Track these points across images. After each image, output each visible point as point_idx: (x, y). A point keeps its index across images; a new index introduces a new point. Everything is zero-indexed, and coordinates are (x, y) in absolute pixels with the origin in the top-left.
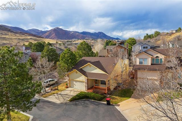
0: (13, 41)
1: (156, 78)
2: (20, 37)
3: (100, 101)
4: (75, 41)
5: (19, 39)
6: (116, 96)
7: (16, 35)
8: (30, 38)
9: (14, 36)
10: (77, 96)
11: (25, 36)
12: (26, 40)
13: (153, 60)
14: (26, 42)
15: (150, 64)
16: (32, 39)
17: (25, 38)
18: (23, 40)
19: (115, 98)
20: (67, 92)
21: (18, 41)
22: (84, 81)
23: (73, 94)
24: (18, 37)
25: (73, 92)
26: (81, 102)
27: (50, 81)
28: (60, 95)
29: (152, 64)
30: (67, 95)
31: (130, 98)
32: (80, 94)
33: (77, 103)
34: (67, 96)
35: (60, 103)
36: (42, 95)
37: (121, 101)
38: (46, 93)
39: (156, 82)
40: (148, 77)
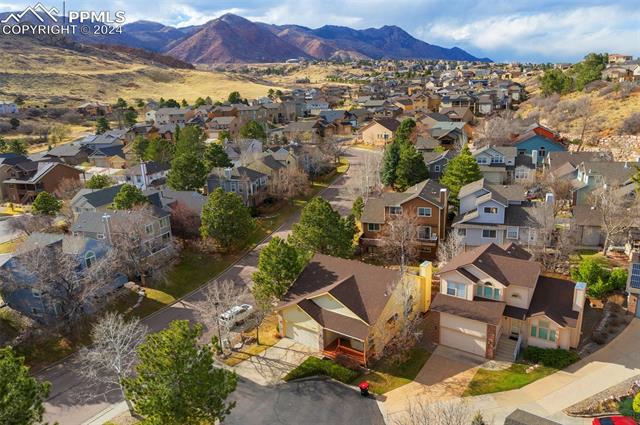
0: (83, 86)
1: (479, 334)
2: (103, 68)
3: (348, 383)
4: (294, 69)
5: (101, 77)
6: (384, 373)
7: (88, 62)
8: (139, 72)
9: (85, 65)
10: (300, 368)
11: (119, 64)
12: (125, 82)
13: (478, 289)
14: (124, 90)
15: (470, 298)
16: (147, 75)
17: (120, 71)
18: (114, 79)
19: (382, 379)
20: (279, 351)
21: (99, 88)
22: (317, 330)
23: (294, 360)
24: (96, 69)
25: (293, 353)
26: (309, 384)
27: (238, 313)
28: (263, 362)
29: (476, 298)
30: (278, 361)
31: (412, 379)
32: (308, 365)
33: (300, 386)
34: (279, 365)
35: (266, 384)
36: (226, 358)
37: (393, 386)
38: (234, 354)
39: (477, 342)
40: (461, 329)
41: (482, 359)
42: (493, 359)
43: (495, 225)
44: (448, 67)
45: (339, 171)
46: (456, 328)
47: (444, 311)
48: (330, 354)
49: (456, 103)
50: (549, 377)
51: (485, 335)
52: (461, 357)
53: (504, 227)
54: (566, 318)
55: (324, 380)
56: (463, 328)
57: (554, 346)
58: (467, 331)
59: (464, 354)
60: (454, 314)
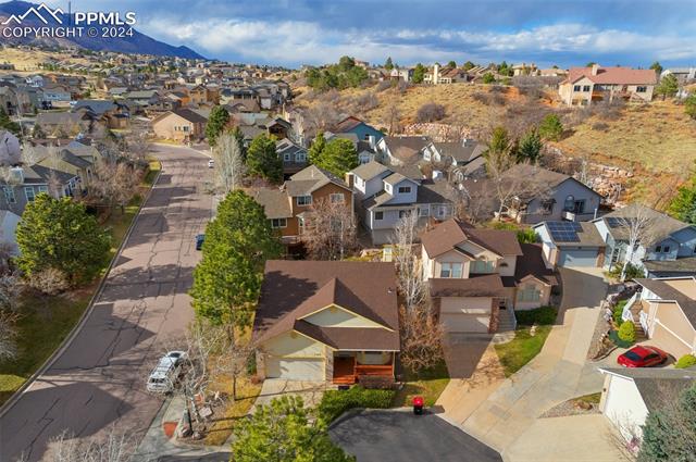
1: (482, 311)
3: (390, 406)
6: (416, 380)
15: (466, 276)
19: (420, 388)
22: (322, 357)
29: (472, 275)
31: (449, 378)
36: (203, 436)
38: (210, 426)
39: (481, 320)
40: (464, 311)
41: (487, 336)
42: (497, 332)
43: (408, 204)
44: (188, 64)
45: (152, 168)
46: (459, 311)
47: (447, 295)
48: (343, 381)
49: (238, 95)
50: (550, 334)
51: (490, 310)
52: (468, 339)
53: (417, 206)
54: (546, 277)
55: (359, 413)
56: (466, 308)
57: (538, 305)
58: (470, 311)
59: (470, 335)
60: (459, 296)
